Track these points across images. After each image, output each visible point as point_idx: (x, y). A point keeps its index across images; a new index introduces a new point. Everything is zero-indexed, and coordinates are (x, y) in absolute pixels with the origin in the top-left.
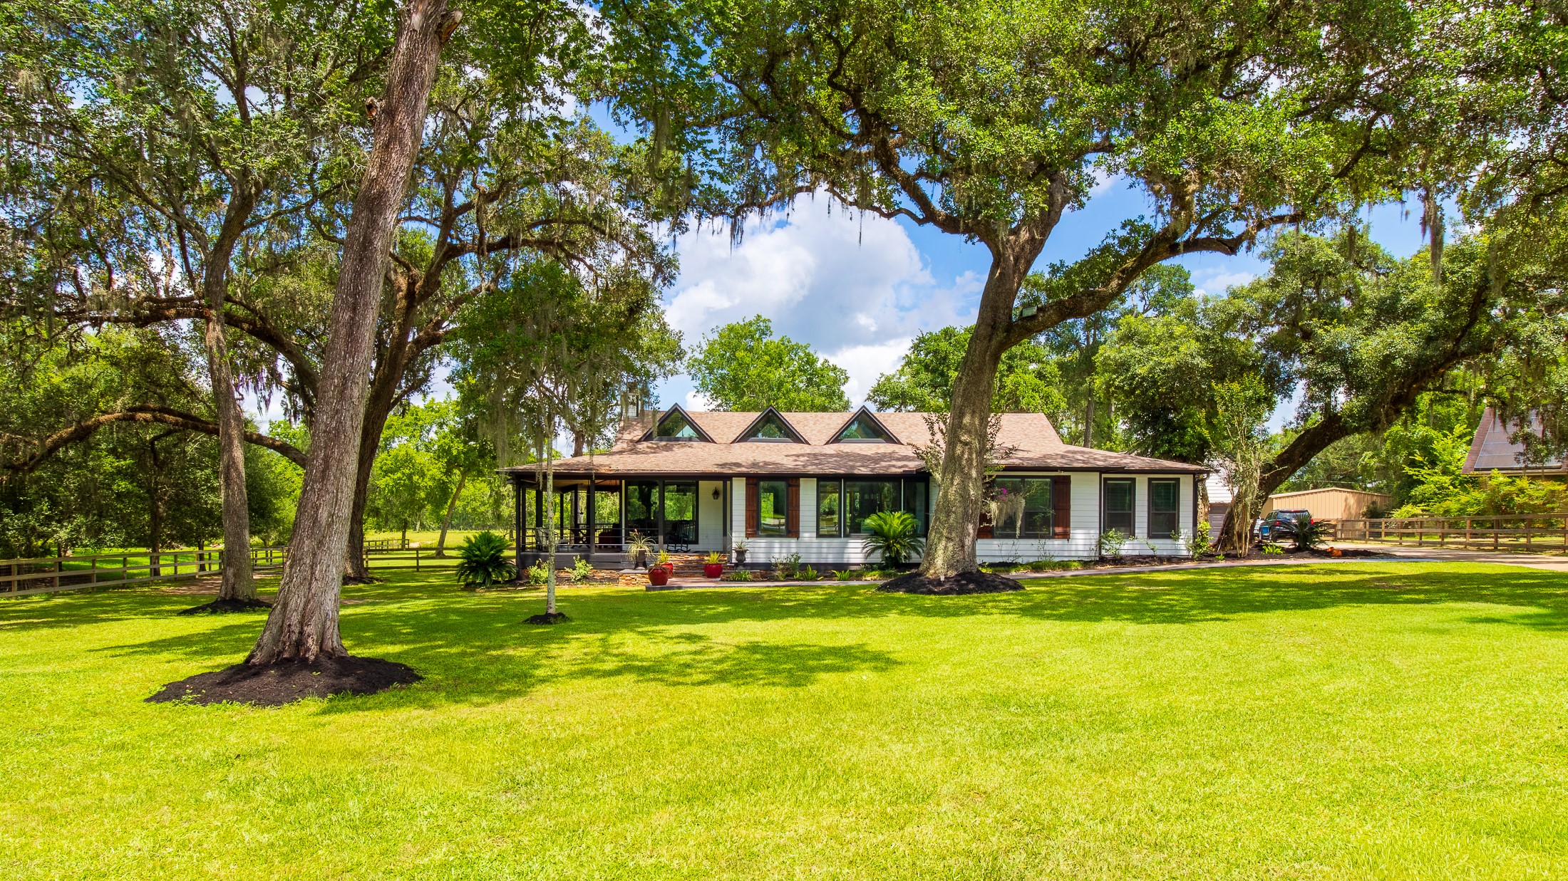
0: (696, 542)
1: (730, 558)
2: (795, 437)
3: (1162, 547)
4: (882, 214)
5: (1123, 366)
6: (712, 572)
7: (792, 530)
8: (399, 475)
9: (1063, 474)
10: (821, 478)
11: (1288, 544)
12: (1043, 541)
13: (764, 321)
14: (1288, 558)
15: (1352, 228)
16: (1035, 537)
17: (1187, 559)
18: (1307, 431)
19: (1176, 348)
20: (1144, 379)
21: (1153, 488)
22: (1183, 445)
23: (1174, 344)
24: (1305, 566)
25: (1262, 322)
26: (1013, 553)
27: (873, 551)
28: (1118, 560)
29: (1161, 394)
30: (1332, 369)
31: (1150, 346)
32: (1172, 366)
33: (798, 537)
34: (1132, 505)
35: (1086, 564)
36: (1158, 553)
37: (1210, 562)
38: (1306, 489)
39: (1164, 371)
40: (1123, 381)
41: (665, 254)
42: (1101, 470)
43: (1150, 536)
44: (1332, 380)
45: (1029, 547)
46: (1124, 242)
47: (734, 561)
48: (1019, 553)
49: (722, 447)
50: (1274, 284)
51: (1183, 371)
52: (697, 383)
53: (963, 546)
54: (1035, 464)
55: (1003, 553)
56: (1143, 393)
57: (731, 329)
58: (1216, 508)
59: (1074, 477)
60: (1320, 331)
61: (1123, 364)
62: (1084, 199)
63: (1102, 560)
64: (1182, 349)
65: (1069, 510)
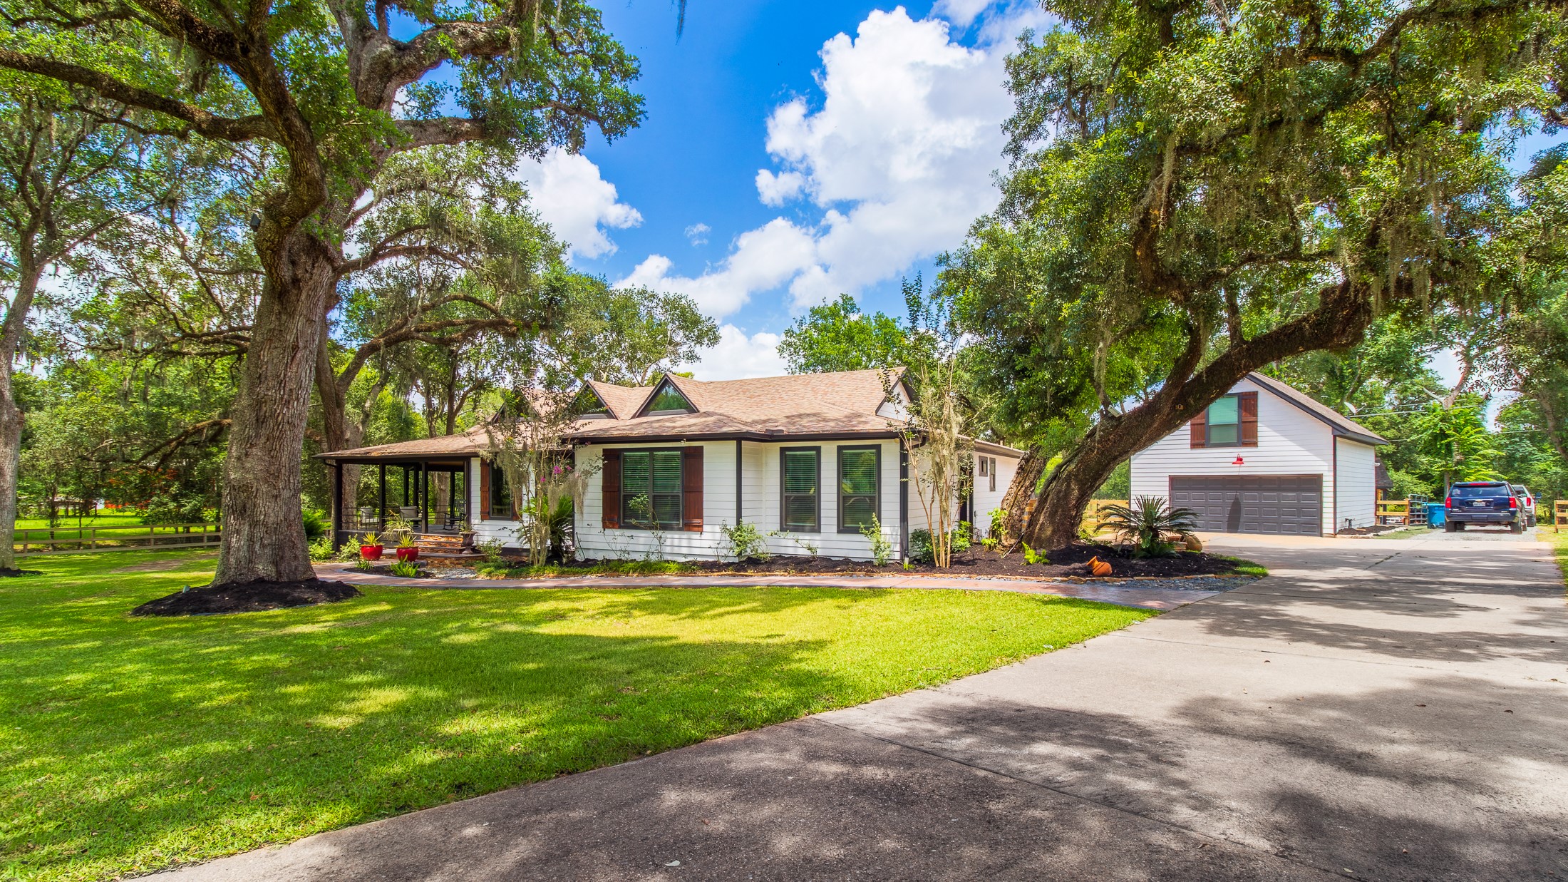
9: (692, 444)
21: (845, 462)
34: (816, 486)
42: (738, 438)
43: (841, 530)
59: (707, 447)
65: (701, 492)
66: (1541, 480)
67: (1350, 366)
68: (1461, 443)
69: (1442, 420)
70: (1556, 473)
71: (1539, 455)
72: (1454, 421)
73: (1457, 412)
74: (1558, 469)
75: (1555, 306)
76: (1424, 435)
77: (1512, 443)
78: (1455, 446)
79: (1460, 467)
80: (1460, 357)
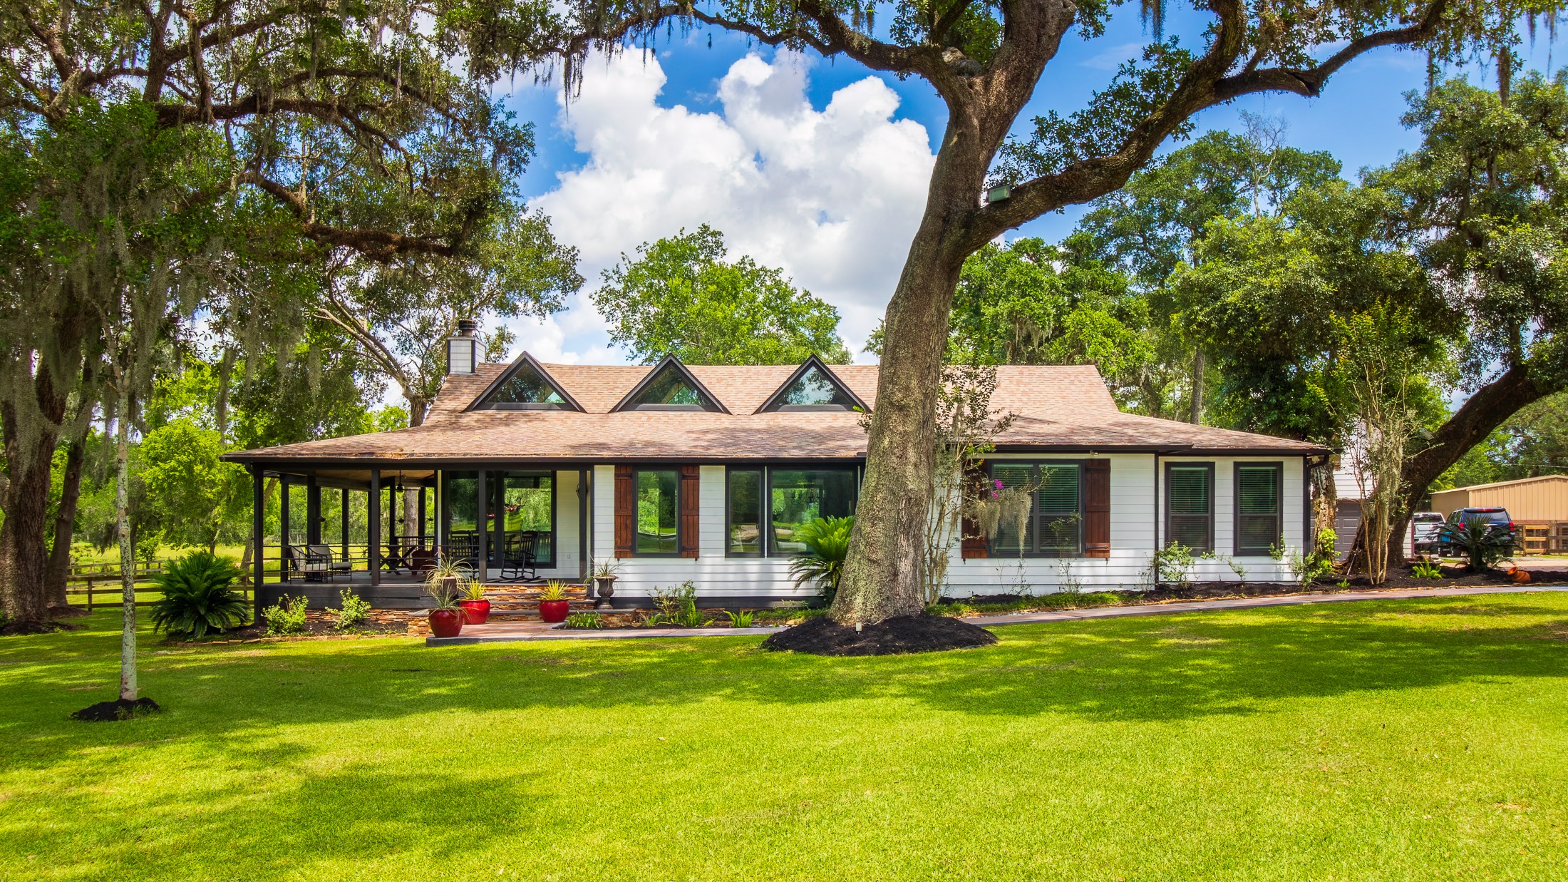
0: (552, 564)
1: (591, 590)
2: (711, 404)
3: (1255, 569)
4: (764, 38)
5: (1211, 292)
6: (553, 613)
7: (687, 547)
8: (173, 463)
9: (1097, 456)
10: (732, 465)
11: (1452, 562)
12: (1065, 562)
13: (714, 234)
14: (1446, 585)
15: (1504, 50)
16: (1056, 555)
17: (1293, 588)
18: (1484, 390)
19: (1283, 264)
20: (1239, 311)
21: (1243, 479)
22: (1298, 412)
23: (1281, 257)
24: (1464, 599)
25: (1415, 221)
26: (1018, 581)
27: (807, 578)
28: (1185, 591)
29: (1265, 336)
30: (1512, 292)
31: (1249, 263)
32: (1277, 291)
33: (697, 558)
34: (1209, 505)
35: (1129, 597)
36: (1248, 578)
37: (1326, 592)
38: (1524, 476)
39: (1268, 298)
40: (1208, 315)
41: (511, 123)
42: (1158, 451)
43: (1238, 552)
44: (1512, 309)
45: (1045, 571)
46: (1151, 80)
47: (596, 595)
48: (1029, 580)
49: (595, 418)
50: (1425, 163)
51: (1293, 298)
52: (614, 325)
53: (896, 575)
54: (1053, 441)
55: (1005, 580)
56: (1240, 333)
57: (663, 245)
58: (1347, 507)
59: (1116, 461)
60: (1493, 234)
61: (1210, 289)
62: (1101, 19)
63: (1161, 591)
64: (1290, 263)
65: (1109, 512)
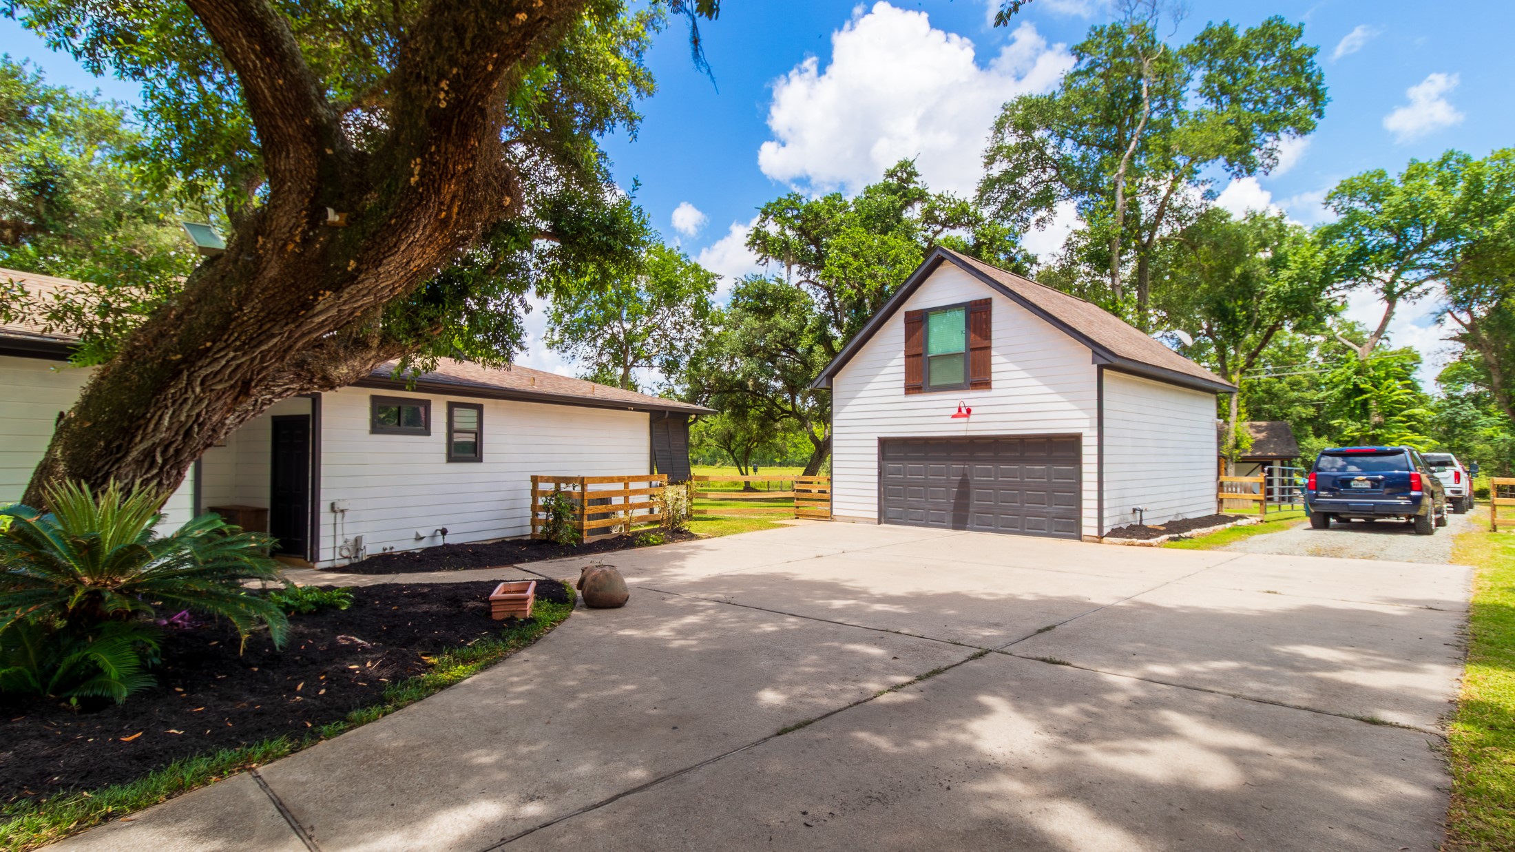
66: (1487, 448)
67: (1243, 307)
68: (1380, 400)
69: (1357, 373)
70: (1504, 440)
71: (1484, 419)
72: (1372, 373)
73: (1375, 362)
74: (1507, 436)
75: (1500, 225)
76: (1335, 391)
77: (1452, 406)
78: (1373, 404)
79: (1378, 431)
80: (1381, 294)
